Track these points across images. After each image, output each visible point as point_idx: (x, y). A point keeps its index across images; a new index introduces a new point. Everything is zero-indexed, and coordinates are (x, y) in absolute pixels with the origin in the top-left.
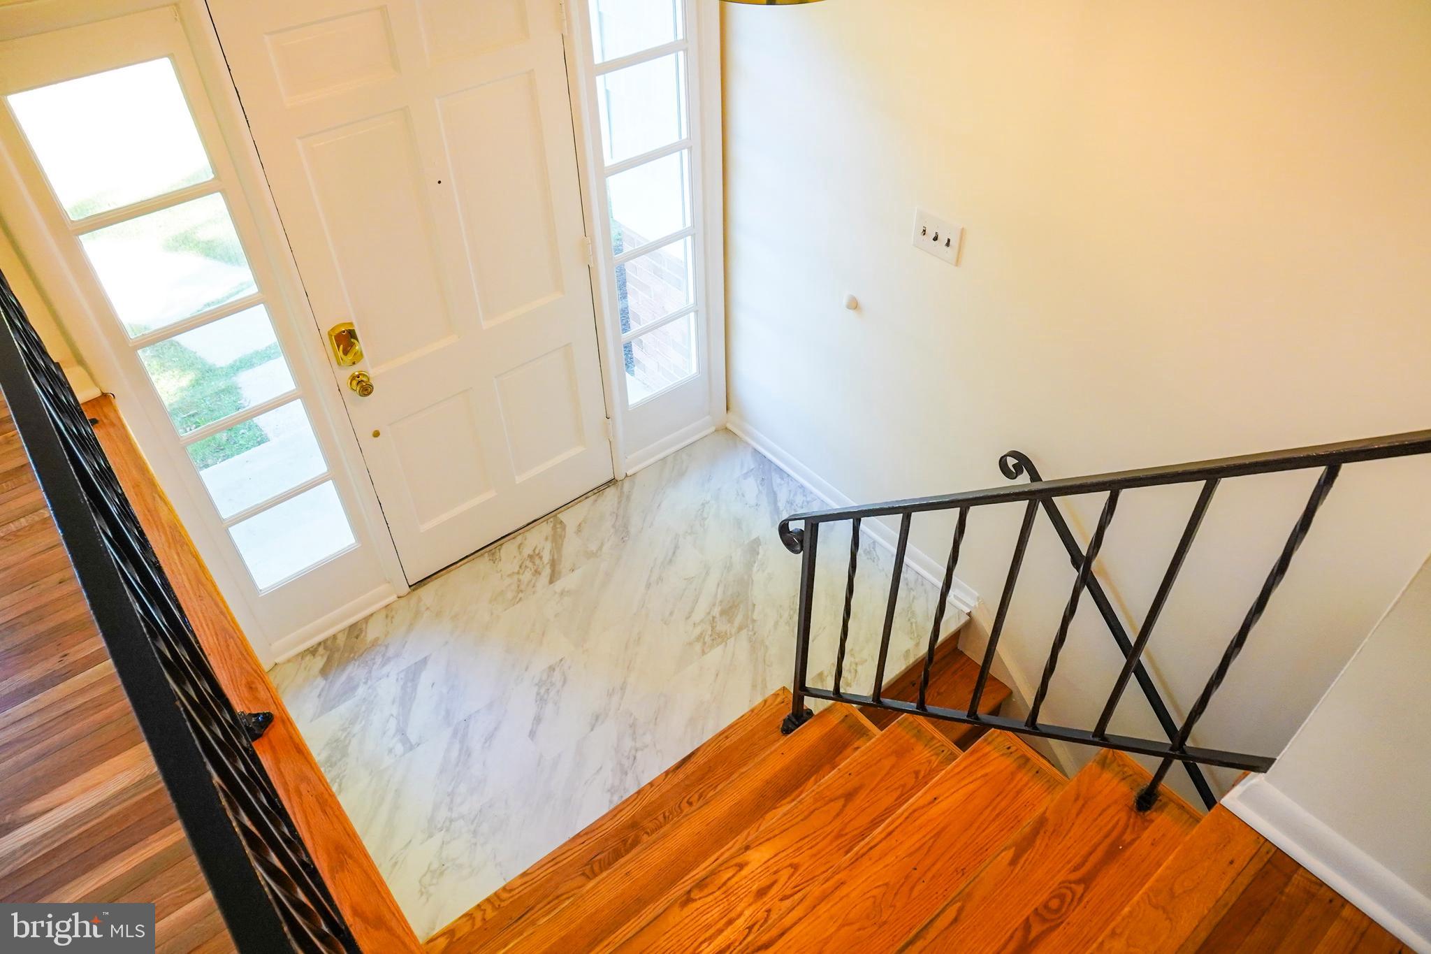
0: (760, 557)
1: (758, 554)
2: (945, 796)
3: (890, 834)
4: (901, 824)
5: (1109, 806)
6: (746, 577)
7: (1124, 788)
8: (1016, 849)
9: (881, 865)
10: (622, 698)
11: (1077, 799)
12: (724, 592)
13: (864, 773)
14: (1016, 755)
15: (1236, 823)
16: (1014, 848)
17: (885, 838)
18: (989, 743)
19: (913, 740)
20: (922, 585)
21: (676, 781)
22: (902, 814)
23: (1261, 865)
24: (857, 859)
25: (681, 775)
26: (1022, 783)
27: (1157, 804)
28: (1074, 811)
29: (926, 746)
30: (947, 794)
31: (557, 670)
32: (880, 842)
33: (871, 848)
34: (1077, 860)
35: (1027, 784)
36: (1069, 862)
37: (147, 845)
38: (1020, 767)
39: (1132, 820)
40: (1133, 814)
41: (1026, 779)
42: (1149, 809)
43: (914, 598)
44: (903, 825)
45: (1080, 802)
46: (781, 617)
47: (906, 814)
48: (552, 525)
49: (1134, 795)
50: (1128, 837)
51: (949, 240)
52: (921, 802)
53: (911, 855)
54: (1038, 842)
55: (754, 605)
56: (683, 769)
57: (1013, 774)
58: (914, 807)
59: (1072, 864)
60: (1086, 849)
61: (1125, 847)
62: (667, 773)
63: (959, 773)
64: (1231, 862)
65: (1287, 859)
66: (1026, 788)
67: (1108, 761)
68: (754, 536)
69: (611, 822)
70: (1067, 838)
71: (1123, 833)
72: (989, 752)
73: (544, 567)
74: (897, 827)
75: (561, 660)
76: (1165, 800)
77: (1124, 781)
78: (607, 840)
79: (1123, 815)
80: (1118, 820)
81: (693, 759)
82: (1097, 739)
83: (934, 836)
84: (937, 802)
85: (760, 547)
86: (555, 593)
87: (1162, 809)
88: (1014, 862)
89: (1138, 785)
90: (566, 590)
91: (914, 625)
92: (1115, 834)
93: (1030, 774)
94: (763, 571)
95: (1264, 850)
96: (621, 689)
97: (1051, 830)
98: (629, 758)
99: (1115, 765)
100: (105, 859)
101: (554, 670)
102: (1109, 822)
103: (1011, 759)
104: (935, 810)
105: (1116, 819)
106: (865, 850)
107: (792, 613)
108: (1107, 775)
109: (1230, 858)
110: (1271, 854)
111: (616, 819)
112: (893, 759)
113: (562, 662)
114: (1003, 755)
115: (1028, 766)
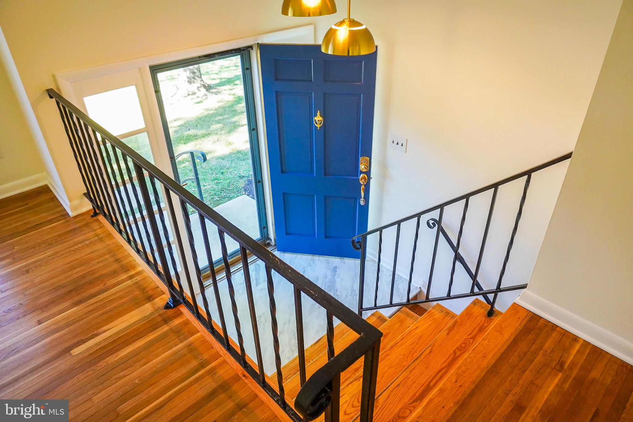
0: (337, 273)
1: (337, 272)
2: (421, 326)
3: (402, 339)
4: (406, 335)
5: (478, 316)
6: (333, 280)
7: (482, 310)
8: (448, 331)
9: (401, 348)
10: (289, 325)
11: (467, 315)
12: (325, 286)
13: (390, 328)
14: (444, 312)
15: (519, 307)
16: (447, 330)
17: (401, 340)
18: (434, 309)
19: (406, 317)
20: (401, 279)
21: (316, 348)
22: (407, 332)
23: (529, 319)
24: (392, 347)
25: (317, 346)
26: (447, 320)
27: (494, 315)
28: (467, 318)
29: (411, 318)
30: (421, 325)
31: (262, 317)
32: (400, 341)
33: (396, 344)
34: (469, 332)
35: (449, 321)
36: (467, 333)
37: (148, 337)
38: (446, 316)
39: (486, 320)
40: (487, 318)
41: (449, 319)
42: (492, 316)
43: (398, 283)
44: (407, 336)
45: (468, 316)
46: (348, 293)
47: (407, 333)
48: (254, 266)
49: (486, 312)
50: (486, 325)
51: (402, 144)
52: (412, 329)
53: (411, 345)
54: (455, 328)
55: (337, 290)
56: (318, 344)
57: (444, 318)
58: (410, 330)
59: (468, 333)
60: (472, 329)
61: (485, 328)
62: (312, 346)
63: (425, 318)
64: (519, 318)
65: (537, 316)
66: (449, 322)
67: (476, 303)
68: (334, 266)
69: (292, 364)
70: (465, 326)
71: (484, 323)
72: (435, 312)
73: (253, 281)
74: (405, 337)
75: (264, 313)
76: (497, 313)
77: (482, 309)
78: (291, 370)
79: (483, 319)
80: (482, 320)
81: (321, 340)
82: (471, 294)
83: (419, 338)
84: (418, 328)
85: (337, 269)
86: (259, 289)
87: (496, 315)
88: (448, 334)
89: (487, 309)
90: (263, 288)
91: (399, 293)
92: (482, 323)
93: (450, 318)
94: (339, 277)
95: (530, 314)
96: (289, 322)
97: (460, 324)
98: (294, 347)
99: (479, 304)
100: (134, 341)
101: (261, 317)
102: (479, 320)
103: (442, 314)
104: (418, 331)
105: (481, 320)
106: (395, 344)
107: (352, 291)
108: (476, 307)
109: (519, 317)
110: (532, 315)
111: (294, 363)
112: (400, 323)
113: (264, 314)
114: (440, 312)
115: (449, 315)
